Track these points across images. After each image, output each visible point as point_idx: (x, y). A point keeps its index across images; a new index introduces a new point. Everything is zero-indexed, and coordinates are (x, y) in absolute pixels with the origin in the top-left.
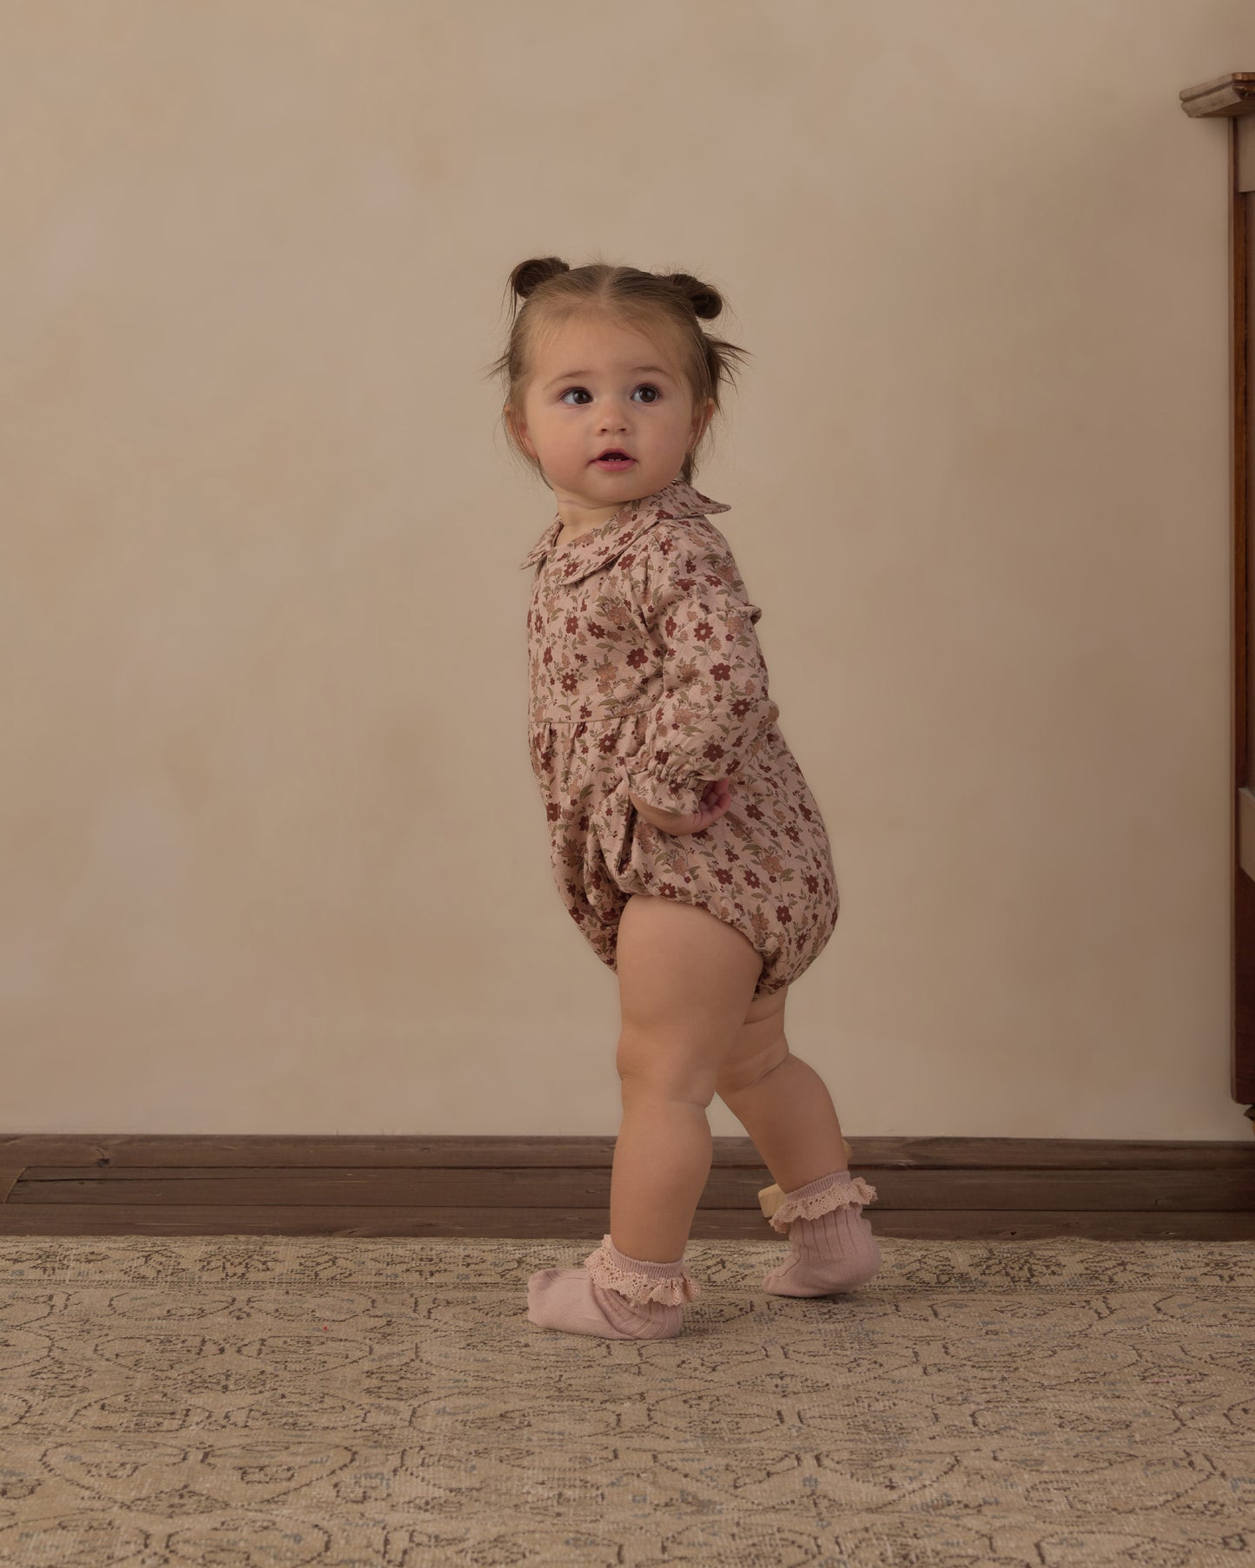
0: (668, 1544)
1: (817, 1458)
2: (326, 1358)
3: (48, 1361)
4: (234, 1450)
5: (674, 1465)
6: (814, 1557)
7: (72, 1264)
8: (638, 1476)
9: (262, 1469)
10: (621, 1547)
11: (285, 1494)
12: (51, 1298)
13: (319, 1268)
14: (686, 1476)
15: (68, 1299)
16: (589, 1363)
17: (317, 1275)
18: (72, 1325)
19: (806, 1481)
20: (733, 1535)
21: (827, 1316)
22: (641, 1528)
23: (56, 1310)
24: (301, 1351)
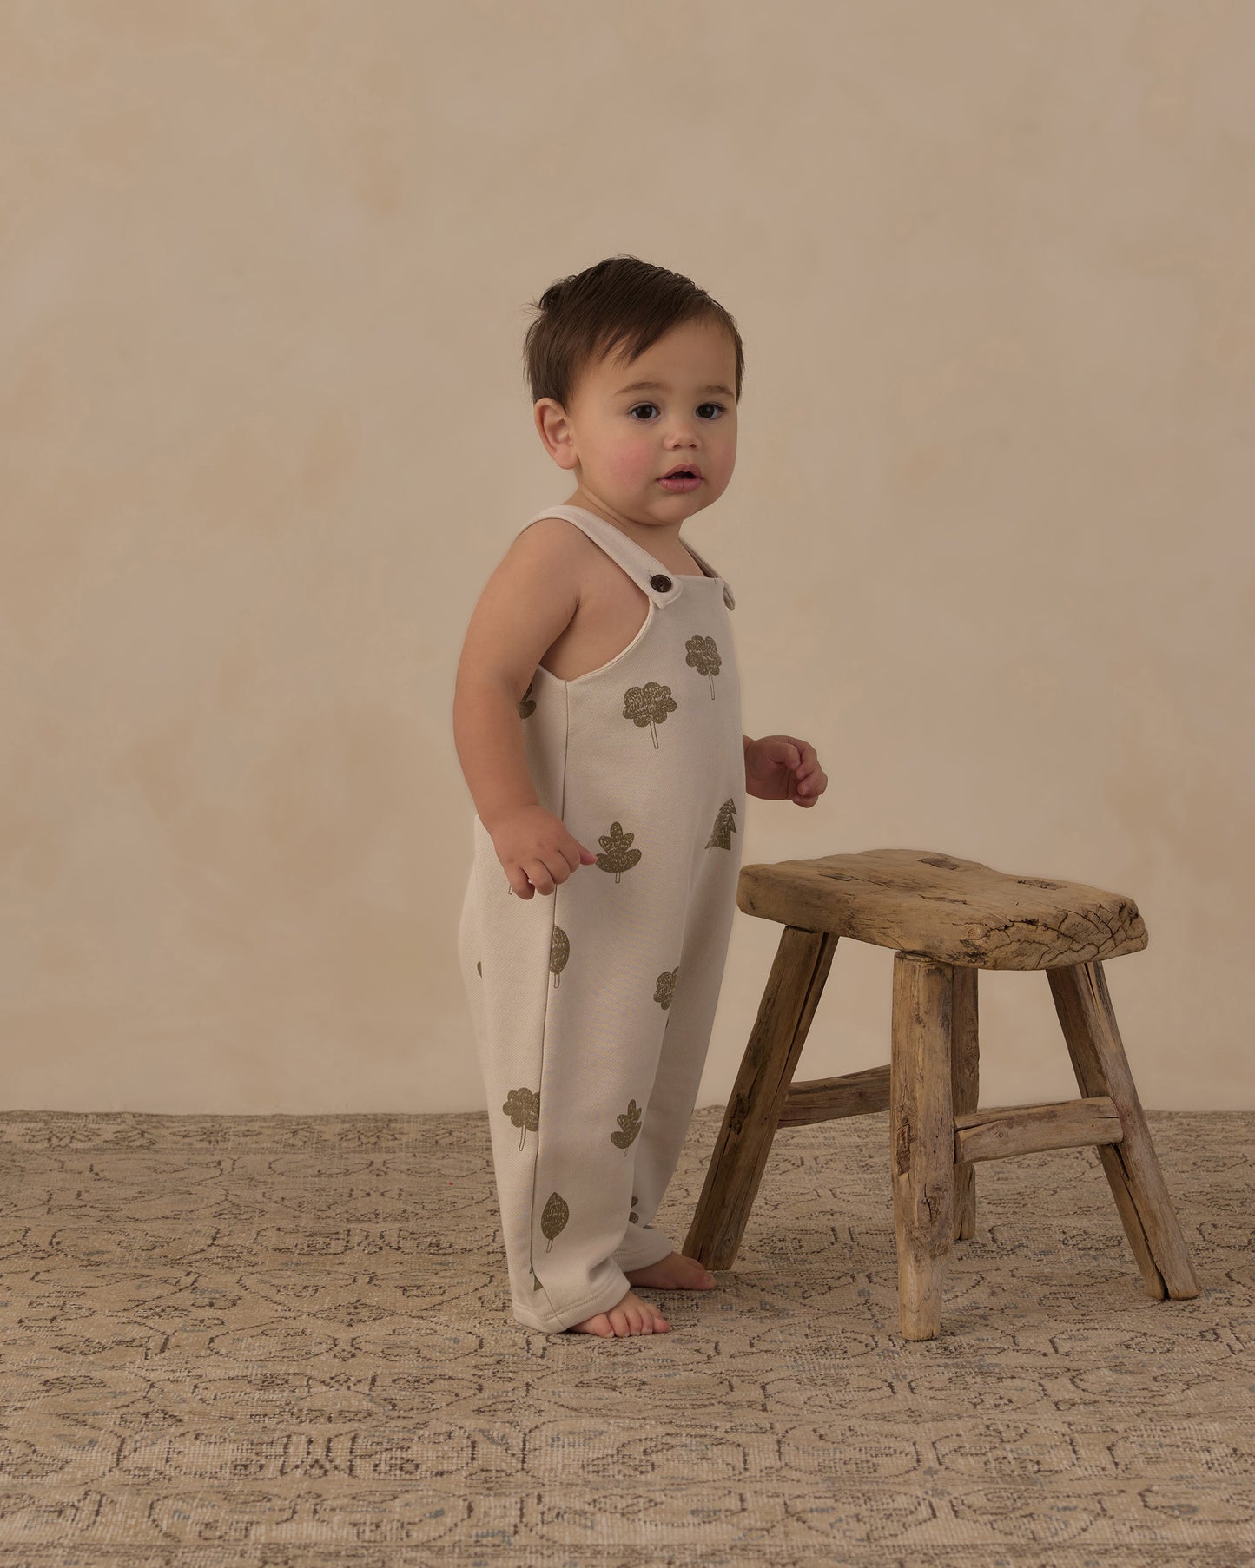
0: (755, 1341)
1: (869, 1277)
2: (456, 1200)
3: (226, 1204)
4: (394, 1275)
5: (753, 1282)
6: (873, 1349)
7: (232, 1138)
8: (724, 1291)
9: (419, 1287)
10: (717, 1343)
11: (440, 1304)
12: (219, 1163)
13: (438, 1138)
14: (763, 1290)
15: (234, 1164)
16: (672, 1203)
17: (437, 1142)
18: (240, 1182)
19: (860, 1293)
20: (806, 1335)
21: (865, 1169)
22: (732, 1331)
23: (225, 1172)
24: (434, 1194)
